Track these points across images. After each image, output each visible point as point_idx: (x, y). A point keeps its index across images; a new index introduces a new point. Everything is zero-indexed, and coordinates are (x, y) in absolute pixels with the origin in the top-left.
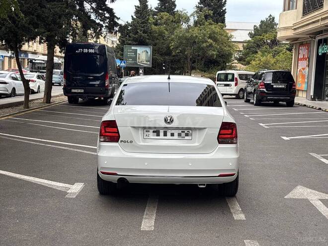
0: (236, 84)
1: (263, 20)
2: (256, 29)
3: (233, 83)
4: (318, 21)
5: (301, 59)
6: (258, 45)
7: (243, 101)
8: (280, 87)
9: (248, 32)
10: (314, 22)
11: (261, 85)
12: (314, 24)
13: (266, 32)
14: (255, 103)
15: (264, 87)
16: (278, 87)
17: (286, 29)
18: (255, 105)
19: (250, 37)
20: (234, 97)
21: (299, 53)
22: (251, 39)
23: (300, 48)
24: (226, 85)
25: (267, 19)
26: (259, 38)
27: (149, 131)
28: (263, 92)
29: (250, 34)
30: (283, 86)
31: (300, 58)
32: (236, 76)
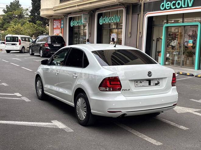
0: (20, 44)
1: (12, 2)
2: (7, 7)
3: (18, 43)
4: (75, 6)
5: (55, 29)
6: (10, 17)
7: (28, 55)
8: (58, 45)
9: (3, 9)
10: (71, 7)
11: (46, 45)
12: (70, 8)
13: (15, 10)
14: (41, 55)
15: (48, 46)
16: (56, 45)
17: (47, 9)
18: (42, 57)
19: (4, 13)
20: (19, 51)
21: (53, 25)
22: (5, 14)
23: (54, 22)
24: (13, 44)
25: (14, 2)
26: (11, 13)
27: (137, 82)
28: (47, 49)
29: (4, 11)
30: (59, 45)
31: (54, 27)
32: (19, 38)
